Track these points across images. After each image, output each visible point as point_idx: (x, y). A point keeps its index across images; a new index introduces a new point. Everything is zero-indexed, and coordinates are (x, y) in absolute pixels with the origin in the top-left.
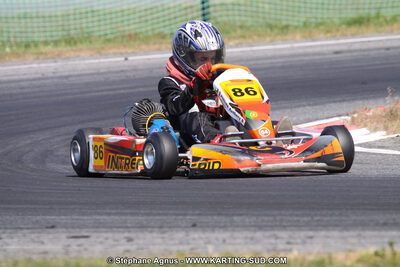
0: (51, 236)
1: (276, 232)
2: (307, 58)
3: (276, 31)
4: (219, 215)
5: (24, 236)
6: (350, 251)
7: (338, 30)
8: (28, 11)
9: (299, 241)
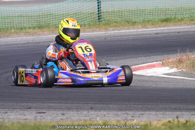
0: (29, 112)
1: (127, 112)
2: (143, 36)
3: (130, 24)
4: (103, 104)
5: (17, 112)
6: (159, 120)
7: (157, 24)
8: (22, 14)
9: (137, 116)
